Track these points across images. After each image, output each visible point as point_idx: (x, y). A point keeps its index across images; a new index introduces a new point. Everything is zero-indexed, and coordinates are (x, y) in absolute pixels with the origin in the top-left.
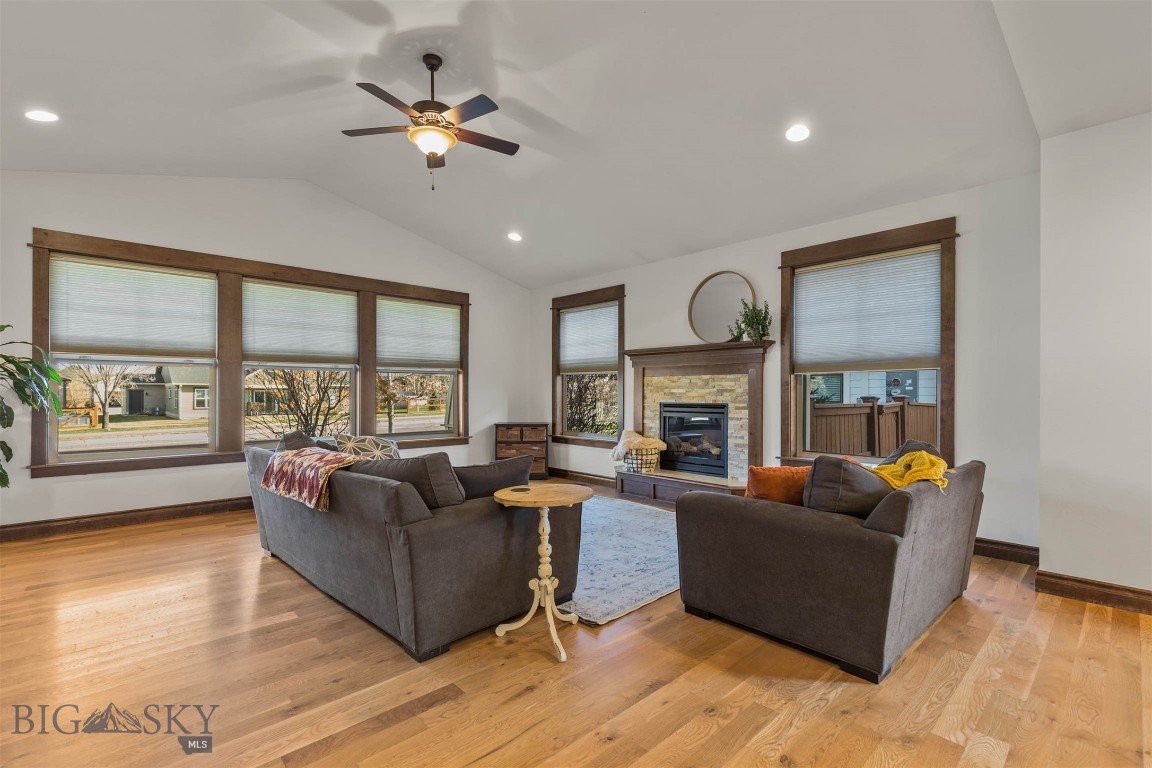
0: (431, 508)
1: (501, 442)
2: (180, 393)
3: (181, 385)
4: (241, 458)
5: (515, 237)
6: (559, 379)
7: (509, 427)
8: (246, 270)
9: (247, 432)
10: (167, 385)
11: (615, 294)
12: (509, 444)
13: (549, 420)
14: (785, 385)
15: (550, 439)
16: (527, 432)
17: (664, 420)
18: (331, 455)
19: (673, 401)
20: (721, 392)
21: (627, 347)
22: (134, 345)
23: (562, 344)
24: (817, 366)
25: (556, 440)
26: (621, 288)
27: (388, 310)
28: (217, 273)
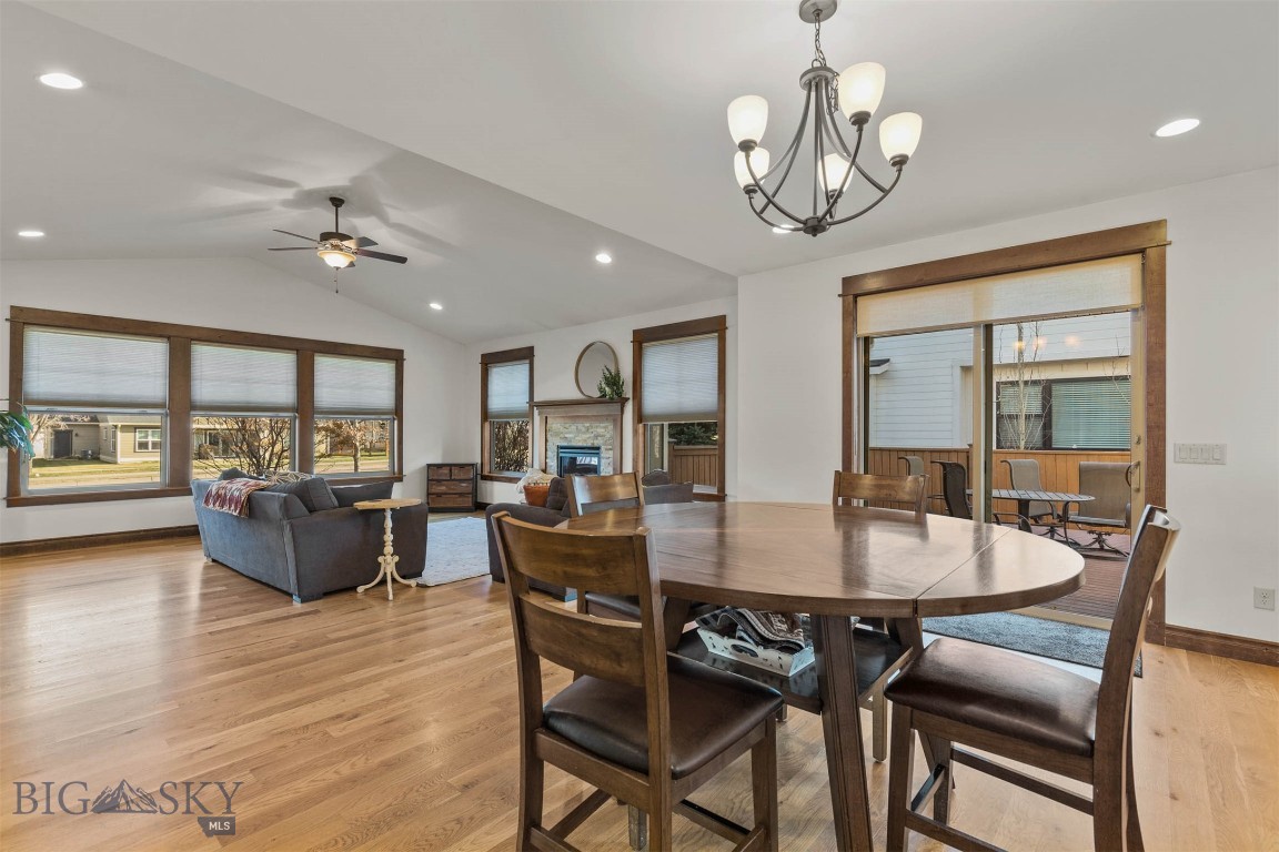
0: (310, 512)
1: (432, 480)
2: (119, 434)
3: (120, 425)
4: (189, 493)
5: (436, 306)
6: (487, 425)
7: (439, 466)
8: (195, 335)
9: (195, 470)
10: (101, 424)
11: (526, 354)
12: (439, 481)
13: (478, 460)
14: (635, 432)
15: (479, 477)
16: (455, 471)
17: (560, 460)
18: (252, 482)
19: (565, 444)
20: (596, 437)
21: (537, 399)
22: (95, 399)
23: (489, 393)
24: (656, 417)
25: (485, 478)
26: (531, 349)
27: (325, 365)
28: (169, 338)
